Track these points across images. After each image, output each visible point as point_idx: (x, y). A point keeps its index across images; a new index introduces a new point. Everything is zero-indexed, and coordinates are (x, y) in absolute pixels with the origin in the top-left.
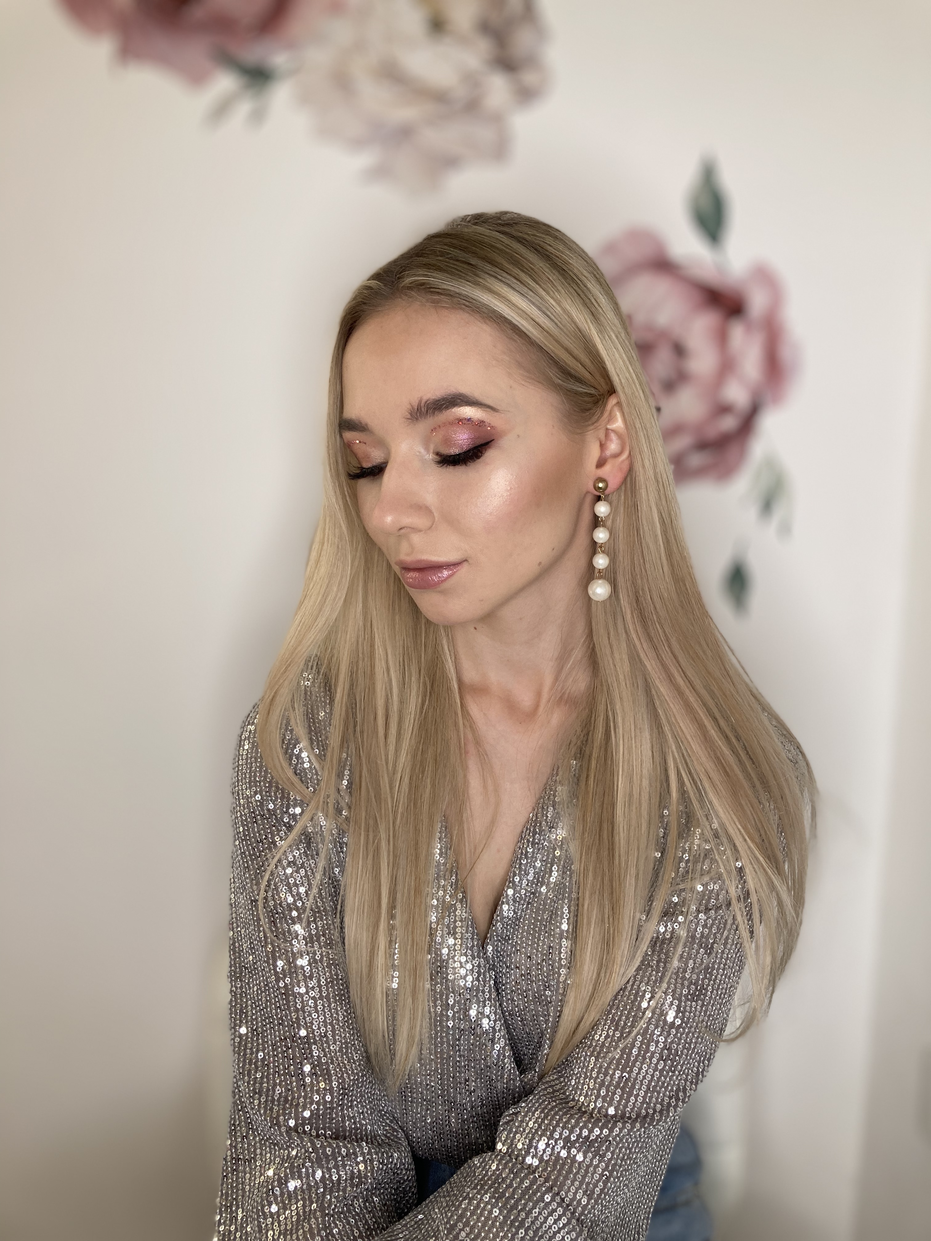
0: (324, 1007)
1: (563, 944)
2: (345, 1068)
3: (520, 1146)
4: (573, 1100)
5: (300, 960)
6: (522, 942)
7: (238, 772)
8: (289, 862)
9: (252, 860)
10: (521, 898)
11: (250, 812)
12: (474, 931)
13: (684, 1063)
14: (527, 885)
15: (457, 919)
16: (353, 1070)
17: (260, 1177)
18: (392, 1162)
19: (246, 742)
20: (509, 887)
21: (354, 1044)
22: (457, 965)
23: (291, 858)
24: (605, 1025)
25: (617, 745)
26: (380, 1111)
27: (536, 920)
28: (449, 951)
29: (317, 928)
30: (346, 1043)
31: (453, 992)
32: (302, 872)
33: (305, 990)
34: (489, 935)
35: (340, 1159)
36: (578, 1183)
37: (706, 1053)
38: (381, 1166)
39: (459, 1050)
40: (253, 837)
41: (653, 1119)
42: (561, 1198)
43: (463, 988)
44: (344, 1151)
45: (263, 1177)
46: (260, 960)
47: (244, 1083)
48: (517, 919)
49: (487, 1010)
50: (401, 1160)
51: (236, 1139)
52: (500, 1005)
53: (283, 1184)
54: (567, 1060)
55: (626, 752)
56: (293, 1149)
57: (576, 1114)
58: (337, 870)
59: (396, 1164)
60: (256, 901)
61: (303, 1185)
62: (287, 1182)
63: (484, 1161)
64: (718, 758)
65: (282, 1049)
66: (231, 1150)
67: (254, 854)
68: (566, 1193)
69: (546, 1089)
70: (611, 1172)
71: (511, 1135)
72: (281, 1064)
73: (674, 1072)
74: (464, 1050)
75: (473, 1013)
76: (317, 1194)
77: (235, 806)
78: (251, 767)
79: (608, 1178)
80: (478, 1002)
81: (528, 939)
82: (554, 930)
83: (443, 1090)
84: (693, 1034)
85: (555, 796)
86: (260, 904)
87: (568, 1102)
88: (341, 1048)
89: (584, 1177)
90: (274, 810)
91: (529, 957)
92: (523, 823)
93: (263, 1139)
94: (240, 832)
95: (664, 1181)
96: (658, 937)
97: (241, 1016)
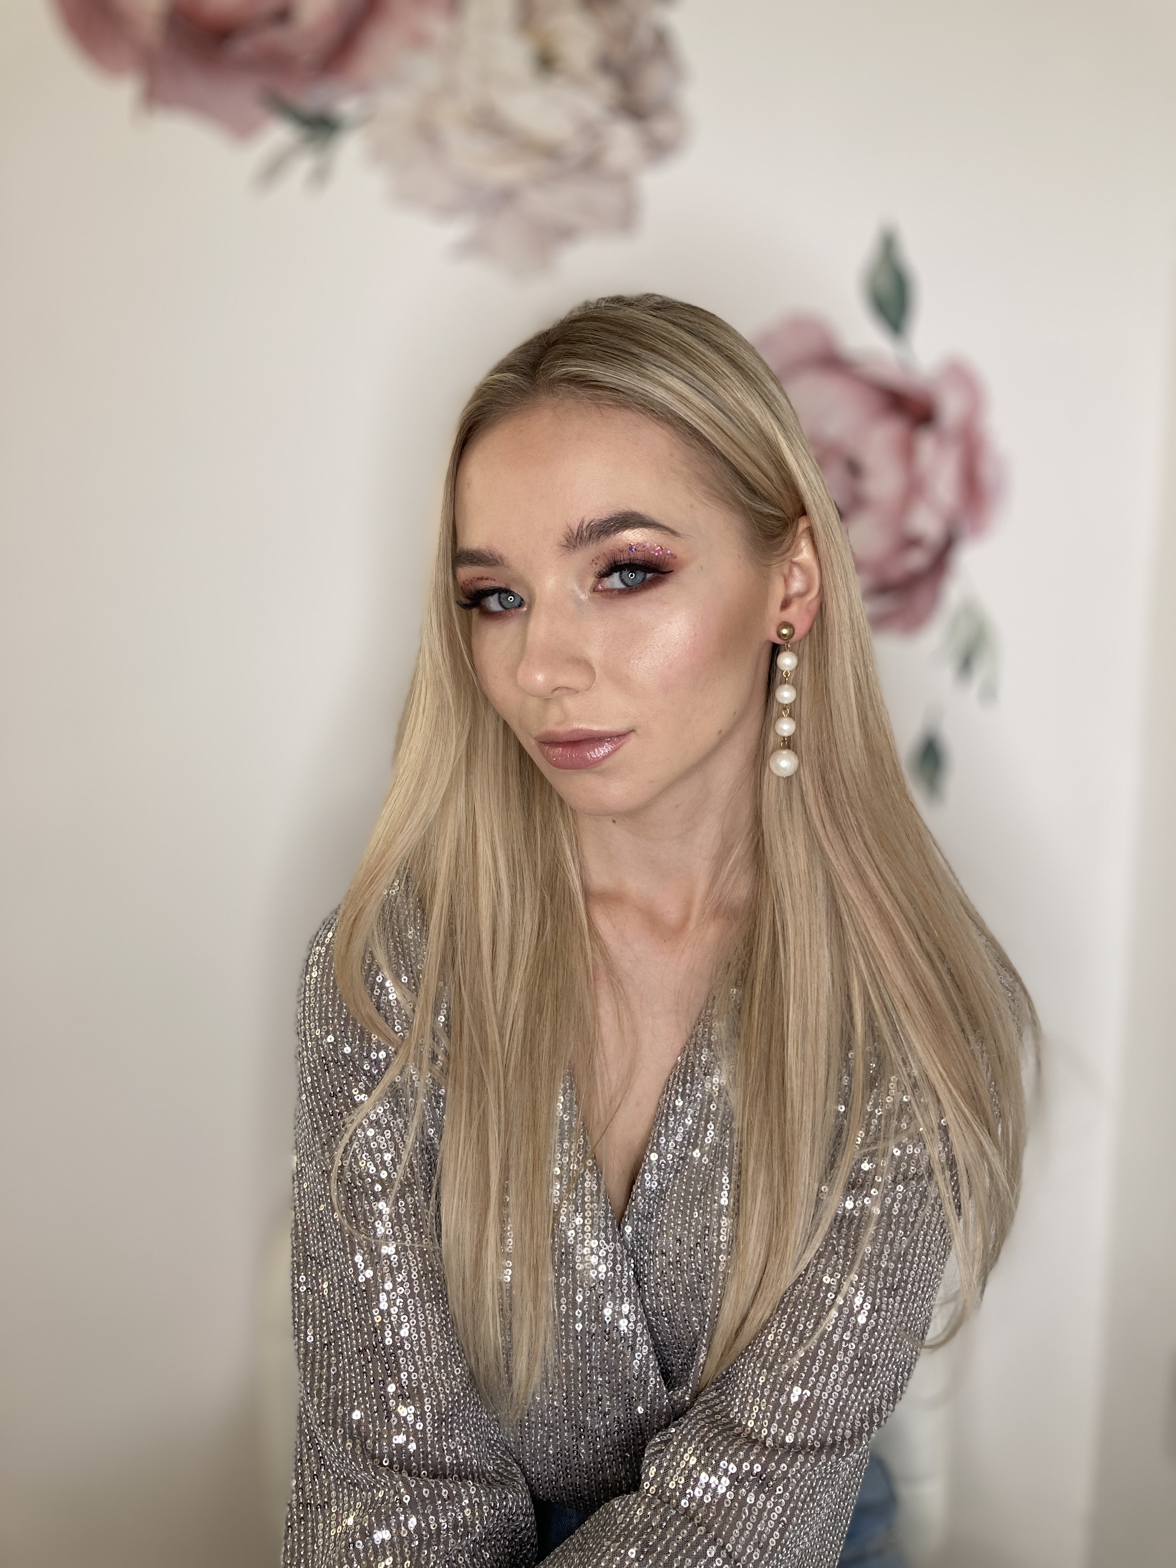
0: (416, 1307)
1: (722, 1223)
2: (443, 1386)
3: (672, 1485)
4: (740, 1424)
5: (385, 1247)
6: (670, 1221)
7: (304, 1006)
8: (371, 1122)
9: (323, 1119)
10: (667, 1165)
11: (320, 1058)
12: (607, 1209)
13: (879, 1376)
14: (675, 1148)
15: (586, 1193)
16: (452, 1389)
17: (336, 1528)
18: (506, 1506)
19: (315, 969)
20: (652, 1151)
21: (455, 1355)
22: (586, 1251)
23: (373, 1117)
24: (778, 1328)
25: (787, 966)
26: (489, 1440)
27: (687, 1192)
28: (577, 1233)
29: (406, 1206)
30: (444, 1352)
31: (581, 1286)
32: (388, 1134)
33: (391, 1287)
34: (627, 1213)
35: (440, 1502)
36: (747, 1532)
37: (905, 1363)
38: (492, 1511)
39: (590, 1360)
40: (324, 1090)
41: (842, 1449)
42: (727, 1552)
43: (594, 1281)
44: (445, 1493)
45: (340, 1527)
46: (334, 1248)
47: (313, 1406)
48: (662, 1191)
49: (626, 1308)
50: (518, 1502)
51: (303, 1479)
52: (642, 1302)
53: (367, 1536)
54: (728, 1373)
55: (798, 973)
56: (378, 1490)
57: (745, 1444)
58: (431, 1131)
59: (511, 1508)
60: (329, 1172)
61: (392, 1537)
62: (371, 1534)
63: (627, 1504)
64: (917, 982)
65: (360, 1363)
66: (298, 1494)
67: (326, 1112)
68: (734, 1546)
69: (703, 1411)
70: (790, 1519)
71: (662, 1471)
72: (359, 1382)
73: (866, 1388)
74: (596, 1360)
75: (607, 1312)
76: (410, 1548)
77: (300, 1049)
78: (321, 1000)
79: (786, 1526)
80: (614, 1298)
81: (676, 1217)
82: (711, 1205)
83: (570, 1412)
84: (890, 1340)
85: (710, 1034)
86: (334, 1175)
87: (732, 1429)
88: (438, 1360)
89: (755, 1525)
90: (351, 1055)
91: (679, 1240)
92: (670, 1069)
93: (338, 1478)
94: (307, 1084)
95: (851, 1526)
96: (844, 1217)
97: (306, 1320)
